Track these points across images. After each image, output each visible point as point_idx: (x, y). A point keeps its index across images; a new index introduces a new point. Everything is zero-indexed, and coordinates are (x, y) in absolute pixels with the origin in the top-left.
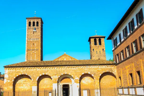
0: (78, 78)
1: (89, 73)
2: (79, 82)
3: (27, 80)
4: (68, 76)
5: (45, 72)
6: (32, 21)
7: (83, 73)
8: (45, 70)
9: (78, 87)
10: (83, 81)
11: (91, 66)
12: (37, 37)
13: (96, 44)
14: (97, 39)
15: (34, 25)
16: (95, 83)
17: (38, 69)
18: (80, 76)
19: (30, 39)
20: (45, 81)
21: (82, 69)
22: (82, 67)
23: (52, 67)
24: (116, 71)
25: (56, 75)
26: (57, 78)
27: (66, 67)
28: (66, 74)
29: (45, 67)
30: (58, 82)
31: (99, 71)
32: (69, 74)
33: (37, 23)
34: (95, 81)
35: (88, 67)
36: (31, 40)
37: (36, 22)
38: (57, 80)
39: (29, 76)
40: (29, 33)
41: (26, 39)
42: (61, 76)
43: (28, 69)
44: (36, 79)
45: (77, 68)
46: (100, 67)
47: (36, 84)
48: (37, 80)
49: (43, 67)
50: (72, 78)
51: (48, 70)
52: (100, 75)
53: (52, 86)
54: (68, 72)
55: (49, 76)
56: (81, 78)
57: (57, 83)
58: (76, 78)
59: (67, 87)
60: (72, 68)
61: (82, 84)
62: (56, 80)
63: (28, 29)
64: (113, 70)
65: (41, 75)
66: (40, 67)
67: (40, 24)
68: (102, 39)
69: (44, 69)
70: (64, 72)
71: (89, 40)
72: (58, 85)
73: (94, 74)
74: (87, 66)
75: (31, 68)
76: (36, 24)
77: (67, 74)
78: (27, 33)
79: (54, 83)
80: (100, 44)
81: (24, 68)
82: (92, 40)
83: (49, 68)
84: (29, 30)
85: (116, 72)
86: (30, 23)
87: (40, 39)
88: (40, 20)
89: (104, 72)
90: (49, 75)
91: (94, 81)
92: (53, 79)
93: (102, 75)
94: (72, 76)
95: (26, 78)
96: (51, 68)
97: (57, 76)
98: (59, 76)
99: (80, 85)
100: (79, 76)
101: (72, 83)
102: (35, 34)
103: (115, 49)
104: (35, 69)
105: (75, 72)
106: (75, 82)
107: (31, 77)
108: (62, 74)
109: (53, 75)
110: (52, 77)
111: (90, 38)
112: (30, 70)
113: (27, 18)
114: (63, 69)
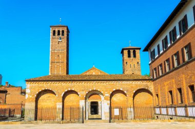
0: (108, 95)
1: (121, 89)
2: (109, 99)
3: (51, 96)
4: (97, 93)
5: (71, 87)
6: (56, 30)
7: (114, 90)
9: (108, 104)
10: (114, 98)
12: (62, 48)
13: (129, 56)
14: (132, 51)
15: (59, 34)
16: (127, 101)
17: (63, 84)
18: (111, 93)
20: (71, 97)
21: (113, 84)
24: (152, 87)
25: (83, 91)
26: (85, 94)
27: (95, 82)
29: (71, 82)
30: (86, 99)
31: (132, 87)
32: (99, 90)
33: (63, 31)
34: (128, 98)
35: (120, 82)
36: (56, 51)
37: (61, 31)
38: (85, 96)
39: (53, 91)
40: (54, 43)
41: (50, 50)
42: (89, 92)
45: (107, 83)
46: (134, 83)
47: (61, 100)
48: (62, 96)
49: (69, 82)
50: (102, 94)
52: (134, 92)
53: (79, 103)
54: (98, 88)
56: (112, 95)
57: (84, 100)
58: (106, 95)
59: (95, 105)
60: (102, 84)
61: (113, 101)
62: (83, 97)
63: (52, 38)
64: (150, 87)
65: (66, 91)
66: (66, 82)
67: (65, 33)
68: (137, 51)
69: (70, 84)
70: (92, 87)
71: (122, 52)
72: (85, 102)
73: (127, 91)
76: (61, 33)
77: (96, 90)
78: (51, 43)
79: (81, 99)
80: (135, 56)
81: (48, 82)
82: (126, 52)
84: (54, 40)
85: (153, 89)
86: (54, 32)
87: (66, 50)
88: (66, 28)
89: (138, 88)
90: (76, 90)
92: (80, 96)
93: (136, 92)
94: (102, 92)
96: (78, 83)
98: (87, 92)
99: (111, 103)
101: (102, 100)
102: (60, 45)
103: (152, 63)
104: (60, 84)
105: (105, 88)
106: (105, 99)
107: (56, 93)
108: (90, 90)
109: (80, 91)
110: (79, 93)
111: (123, 50)
112: (54, 85)
113: (51, 26)
114: (91, 84)
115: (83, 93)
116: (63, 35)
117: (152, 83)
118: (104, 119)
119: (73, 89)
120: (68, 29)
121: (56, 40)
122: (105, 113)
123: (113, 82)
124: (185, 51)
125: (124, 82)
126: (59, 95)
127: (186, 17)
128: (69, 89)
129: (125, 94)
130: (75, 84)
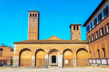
1: (70, 49)
2: (63, 54)
3: (28, 52)
6: (32, 13)
7: (65, 49)
13: (75, 29)
14: (76, 26)
15: (33, 16)
17: (36, 45)
18: (64, 50)
20: (40, 53)
23: (45, 44)
24: (88, 48)
25: (47, 49)
26: (49, 51)
27: (54, 44)
30: (49, 54)
31: (76, 47)
32: (56, 49)
33: (36, 14)
34: (73, 54)
35: (69, 44)
36: (32, 26)
40: (30, 21)
41: (28, 25)
42: (51, 50)
43: (29, 45)
45: (61, 45)
46: (77, 45)
47: (34, 55)
48: (35, 52)
52: (77, 50)
53: (45, 56)
54: (56, 47)
56: (64, 52)
58: (61, 52)
59: (54, 57)
60: (58, 45)
61: (65, 55)
63: (30, 18)
65: (37, 49)
67: (37, 15)
69: (40, 45)
70: (53, 47)
71: (70, 27)
72: (49, 56)
73: (73, 49)
76: (35, 15)
77: (55, 49)
79: (46, 54)
80: (78, 29)
82: (72, 27)
86: (31, 14)
87: (37, 25)
89: (80, 48)
90: (43, 49)
93: (78, 50)
94: (58, 50)
98: (50, 50)
99: (63, 56)
101: (58, 55)
102: (34, 22)
103: (88, 33)
104: (34, 45)
105: (60, 48)
106: (60, 54)
107: (31, 50)
108: (52, 49)
110: (45, 51)
111: (71, 25)
112: (31, 45)
113: (29, 11)
114: (52, 45)
115: (47, 51)
116: (36, 16)
117: (88, 45)
118: (59, 66)
119: (41, 48)
120: (39, 13)
121: (32, 19)
123: (65, 45)
124: (107, 27)
125: (71, 45)
126: (33, 51)
127: (107, 6)
129: (72, 51)
130: (43, 45)
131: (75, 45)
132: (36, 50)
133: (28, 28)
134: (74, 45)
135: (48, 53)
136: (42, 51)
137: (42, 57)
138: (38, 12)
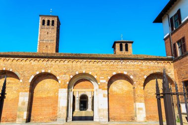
0: (105, 81)
1: (125, 73)
2: (106, 87)
3: (12, 81)
4: (88, 78)
5: (45, 68)
6: (46, 20)
7: (114, 73)
8: (47, 64)
9: (104, 96)
10: (113, 87)
11: (130, 61)
12: (52, 39)
14: (124, 45)
15: (48, 24)
16: (134, 91)
17: (34, 63)
18: (109, 78)
19: (43, 40)
20: (46, 84)
21: (113, 65)
22: (112, 63)
23: (59, 60)
24: (173, 71)
25: (65, 74)
26: (68, 79)
27: (85, 60)
28: (84, 72)
29: (47, 59)
30: (69, 87)
31: (142, 70)
32: (90, 73)
33: (53, 21)
34: (136, 87)
35: (124, 63)
36: (44, 42)
37: (51, 21)
38: (68, 83)
39: (16, 73)
40: (42, 33)
41: (39, 40)
42: (75, 76)
43: (15, 61)
44: (29, 79)
45: (104, 63)
46: (145, 63)
47: (28, 87)
48: (30, 81)
49: (42, 59)
50: (96, 80)
51: (52, 64)
52: (145, 77)
53: (58, 93)
54: (88, 70)
55: (53, 75)
56: (110, 82)
57: (67, 89)
58: (102, 81)
60: (95, 64)
61: (112, 91)
62: (65, 83)
63: (42, 28)
64: (169, 70)
65: (38, 73)
66: (38, 59)
68: (129, 45)
69: (45, 63)
70: (80, 68)
72: (68, 93)
73: (134, 76)
74: (122, 61)
75: (21, 59)
76: (51, 23)
77: (85, 74)
78: (39, 33)
79: (62, 88)
80: (127, 50)
81: (7, 59)
82: (118, 45)
83: (53, 61)
84: (42, 30)
85: (173, 73)
86: (44, 21)
88: (56, 18)
89: (152, 72)
90: (54, 73)
91: (134, 88)
92: (60, 81)
93: (148, 77)
94: (95, 77)
95: (11, 77)
96: (58, 62)
97: (67, 75)
98: (72, 77)
99: (108, 94)
100: (107, 77)
101: (95, 90)
102: (49, 35)
103: (172, 34)
104: (28, 62)
105: (100, 70)
106: (100, 88)
107: (19, 76)
108: (77, 73)
109: (61, 74)
110: (58, 78)
111: (115, 43)
112: (19, 62)
113: (40, 16)
114: (79, 64)
115: (64, 78)
116: (53, 25)
117: (172, 64)
118: (98, 121)
119: (49, 71)
120: (58, 19)
121: (45, 30)
122: (99, 110)
123: (112, 62)
125: (130, 63)
126: (25, 79)
128: (43, 71)
129: (131, 81)
130: (53, 62)
131: (140, 63)
132: (33, 77)
133: (38, 44)
134: (136, 63)
135: (67, 86)
136: (52, 80)
137: (49, 95)
138: (58, 17)
